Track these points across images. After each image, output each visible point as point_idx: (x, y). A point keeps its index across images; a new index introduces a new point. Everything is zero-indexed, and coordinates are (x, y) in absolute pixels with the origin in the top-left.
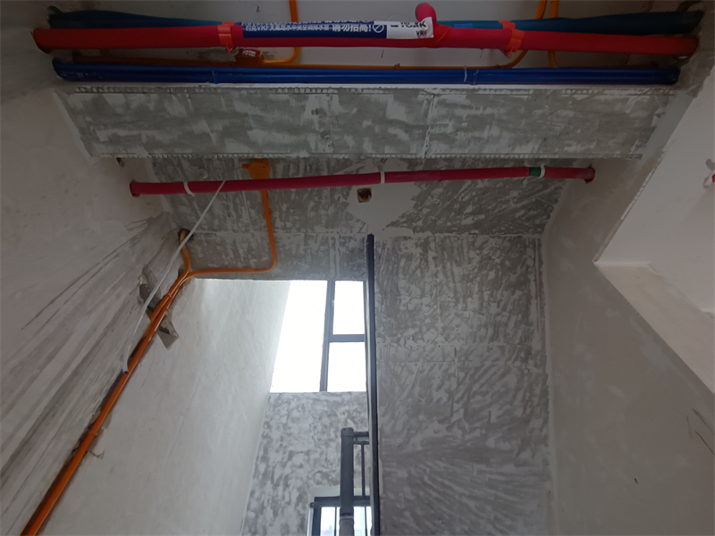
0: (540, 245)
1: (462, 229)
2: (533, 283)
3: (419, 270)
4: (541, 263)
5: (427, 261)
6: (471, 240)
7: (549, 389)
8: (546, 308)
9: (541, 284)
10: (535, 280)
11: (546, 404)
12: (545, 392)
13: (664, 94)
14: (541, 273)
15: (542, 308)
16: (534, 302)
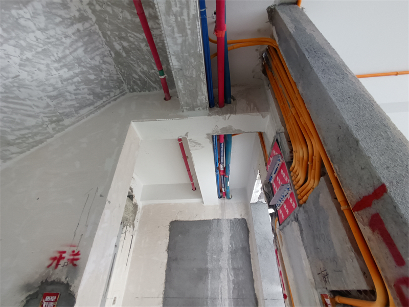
0: (124, 95)
1: (109, 44)
2: (101, 102)
3: (61, 19)
4: (115, 100)
5: (72, 24)
6: (106, 53)
7: (45, 143)
8: (92, 115)
9: (104, 106)
10: (104, 102)
11: (33, 147)
12: (41, 142)
13: (206, 106)
14: (109, 103)
15: (91, 113)
16: (92, 107)
